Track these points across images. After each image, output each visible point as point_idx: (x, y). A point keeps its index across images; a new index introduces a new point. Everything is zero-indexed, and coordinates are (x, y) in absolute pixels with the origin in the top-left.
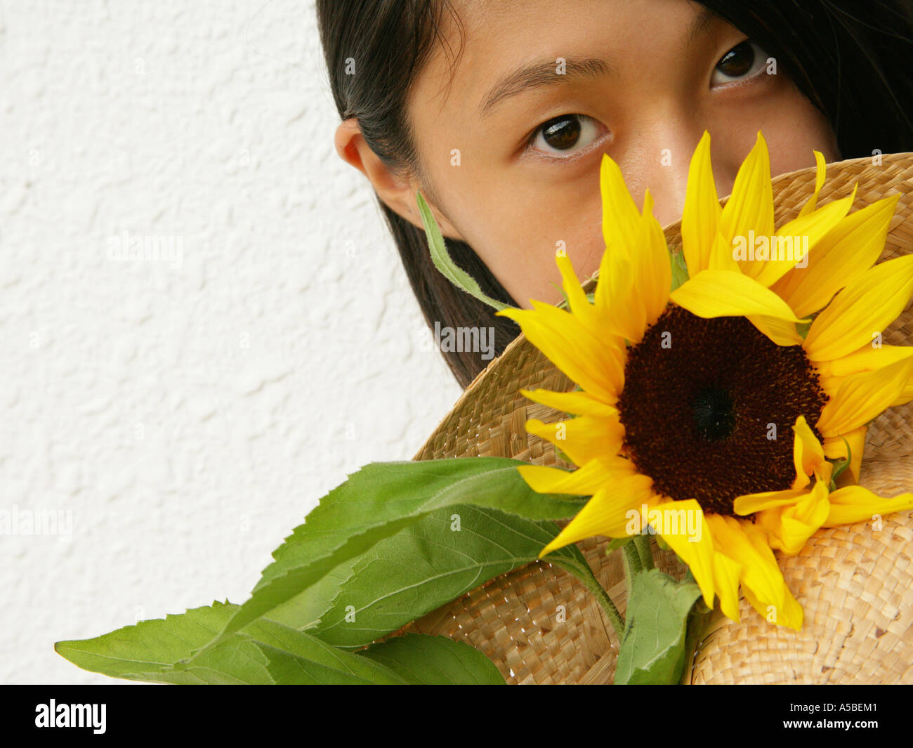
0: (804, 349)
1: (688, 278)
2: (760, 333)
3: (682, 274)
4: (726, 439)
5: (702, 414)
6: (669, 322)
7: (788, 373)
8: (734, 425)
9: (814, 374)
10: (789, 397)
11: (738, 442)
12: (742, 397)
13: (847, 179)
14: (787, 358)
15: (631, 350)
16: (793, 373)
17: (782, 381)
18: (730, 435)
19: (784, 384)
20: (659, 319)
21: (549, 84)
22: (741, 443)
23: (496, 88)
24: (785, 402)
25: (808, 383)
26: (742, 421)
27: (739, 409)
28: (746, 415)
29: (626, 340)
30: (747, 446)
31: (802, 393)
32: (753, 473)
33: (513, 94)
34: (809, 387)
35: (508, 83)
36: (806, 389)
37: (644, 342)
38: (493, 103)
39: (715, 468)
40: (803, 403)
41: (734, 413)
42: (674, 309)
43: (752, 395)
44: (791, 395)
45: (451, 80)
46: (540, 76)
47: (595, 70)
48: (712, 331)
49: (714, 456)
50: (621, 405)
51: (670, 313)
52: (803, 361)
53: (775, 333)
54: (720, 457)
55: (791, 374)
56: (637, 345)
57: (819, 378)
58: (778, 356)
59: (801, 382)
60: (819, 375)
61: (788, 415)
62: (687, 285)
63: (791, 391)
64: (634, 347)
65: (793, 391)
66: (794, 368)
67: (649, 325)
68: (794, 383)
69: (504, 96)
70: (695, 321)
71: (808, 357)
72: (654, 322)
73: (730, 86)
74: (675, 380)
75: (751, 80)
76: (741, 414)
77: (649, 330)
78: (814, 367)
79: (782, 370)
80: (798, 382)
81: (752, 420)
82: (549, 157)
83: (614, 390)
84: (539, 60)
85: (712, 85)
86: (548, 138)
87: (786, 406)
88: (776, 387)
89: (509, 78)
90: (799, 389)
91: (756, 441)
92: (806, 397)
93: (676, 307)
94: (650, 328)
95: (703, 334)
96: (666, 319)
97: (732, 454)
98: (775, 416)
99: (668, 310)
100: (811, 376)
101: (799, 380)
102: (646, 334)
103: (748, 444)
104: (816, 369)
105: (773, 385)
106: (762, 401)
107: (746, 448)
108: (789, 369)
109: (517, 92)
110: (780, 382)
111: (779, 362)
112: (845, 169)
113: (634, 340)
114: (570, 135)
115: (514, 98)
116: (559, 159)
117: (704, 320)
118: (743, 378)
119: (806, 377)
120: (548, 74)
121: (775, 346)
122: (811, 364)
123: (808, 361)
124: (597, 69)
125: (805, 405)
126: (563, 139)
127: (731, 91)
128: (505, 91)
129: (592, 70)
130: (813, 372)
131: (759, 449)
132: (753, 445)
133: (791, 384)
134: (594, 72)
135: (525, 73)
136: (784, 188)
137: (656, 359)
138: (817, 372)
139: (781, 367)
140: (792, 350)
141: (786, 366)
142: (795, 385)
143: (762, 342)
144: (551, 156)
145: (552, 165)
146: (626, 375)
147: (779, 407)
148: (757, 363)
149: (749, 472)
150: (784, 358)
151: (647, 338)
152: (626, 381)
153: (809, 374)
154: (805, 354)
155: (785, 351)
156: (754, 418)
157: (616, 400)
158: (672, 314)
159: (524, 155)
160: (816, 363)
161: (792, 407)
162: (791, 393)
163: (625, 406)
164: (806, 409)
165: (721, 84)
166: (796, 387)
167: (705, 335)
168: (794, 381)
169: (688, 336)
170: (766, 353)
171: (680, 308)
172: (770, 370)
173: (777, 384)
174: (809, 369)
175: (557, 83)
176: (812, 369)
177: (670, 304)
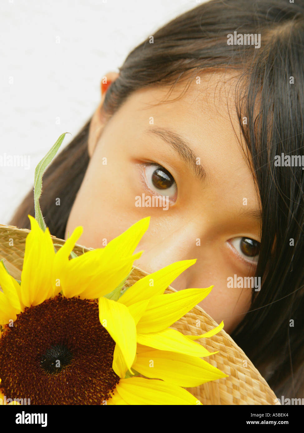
0: (120, 381)
1: (116, 301)
2: (113, 354)
3: (117, 296)
4: (47, 373)
5: (52, 353)
6: (87, 306)
7: (102, 382)
8: (58, 373)
9: (110, 395)
10: (89, 390)
11: (50, 380)
12: (74, 367)
13: (220, 342)
14: (109, 376)
15: (59, 296)
16: (103, 385)
17: (96, 382)
18: (51, 374)
19: (94, 384)
20: (85, 299)
21: (179, 154)
22: (50, 382)
23: (163, 129)
24: (86, 390)
25: (104, 395)
26: (62, 375)
27: (68, 370)
28: (66, 375)
29: (62, 291)
30: (50, 387)
31: (96, 396)
32: (38, 399)
33: (165, 140)
34: (102, 396)
35: (169, 134)
36: (100, 396)
37: (68, 300)
38: (154, 133)
39: (27, 379)
40: (91, 399)
41: (64, 368)
42: (96, 304)
43: (78, 372)
44: (92, 391)
45: (156, 105)
46: (181, 147)
47: (199, 173)
48: (97, 330)
49: (34, 374)
50: (27, 309)
51: (93, 303)
52: (113, 385)
53: (118, 362)
54: (35, 377)
55: (102, 383)
56: (64, 297)
57: (110, 399)
58: (107, 371)
59: (102, 391)
60: (111, 397)
61: (80, 396)
62: (112, 302)
63: (94, 389)
64: (62, 296)
65: (94, 391)
66: (106, 383)
67: (79, 297)
68: (99, 388)
69: (161, 135)
70: (97, 319)
71: (117, 386)
72: (82, 298)
73: (234, 251)
74: (59, 328)
75: (243, 260)
76: (66, 372)
77: (77, 298)
78: (114, 392)
79: (101, 378)
80: (100, 390)
81: (65, 380)
82: (144, 178)
83: (32, 301)
84: (188, 142)
85: (230, 241)
86: (155, 173)
87: (84, 392)
88: (91, 381)
89: (171, 132)
90: (97, 392)
91: (56, 389)
92: (96, 399)
93: (98, 304)
94: (78, 298)
95: (93, 327)
96: (88, 304)
97: (41, 382)
98: (75, 390)
99: (94, 301)
100: (108, 394)
101: (102, 390)
102: (73, 298)
103: (52, 386)
104: (113, 394)
105: (90, 379)
106: (79, 378)
107: (49, 387)
108: (105, 381)
109: (167, 141)
110: (94, 381)
111: (105, 373)
112: (224, 337)
113: (64, 294)
114: (163, 184)
115: (163, 141)
116: (146, 184)
117: (99, 323)
118: (84, 361)
119: (106, 392)
120: (184, 151)
121: (111, 366)
122: (114, 390)
123: (115, 387)
124: (200, 174)
125: (91, 401)
126: (159, 182)
127: (231, 253)
128: (164, 135)
129: (198, 172)
130: (110, 393)
131: (53, 394)
132: (53, 389)
133: (97, 387)
134: (198, 173)
135: (178, 139)
136: (196, 313)
137: (64, 312)
138: (112, 395)
139: (103, 376)
140: (115, 376)
141: (104, 379)
142: (98, 389)
143: (109, 358)
144: (145, 179)
145: (141, 182)
146: (45, 302)
147: (81, 389)
148: (96, 363)
149: (37, 397)
150: (108, 374)
151: (72, 300)
152: (42, 304)
153: (108, 392)
154: (118, 384)
155: (112, 373)
156: (67, 380)
157: (29, 306)
158: (93, 304)
159: (138, 165)
160: (117, 392)
161: (86, 396)
162: (93, 390)
163: (28, 313)
164: (89, 403)
165: (232, 245)
166: (98, 391)
167: (93, 328)
168: (100, 387)
169: (87, 320)
170: (105, 364)
171: (98, 306)
172: (97, 372)
173: (92, 380)
174: (111, 391)
175: (182, 158)
176: (112, 392)
177: (97, 300)
